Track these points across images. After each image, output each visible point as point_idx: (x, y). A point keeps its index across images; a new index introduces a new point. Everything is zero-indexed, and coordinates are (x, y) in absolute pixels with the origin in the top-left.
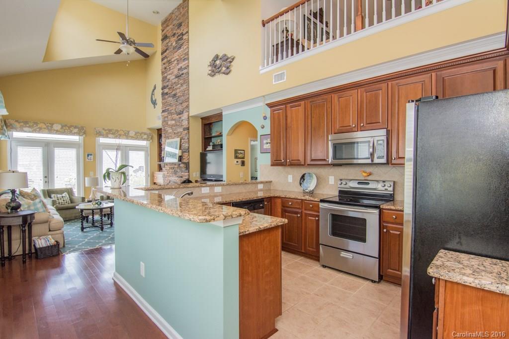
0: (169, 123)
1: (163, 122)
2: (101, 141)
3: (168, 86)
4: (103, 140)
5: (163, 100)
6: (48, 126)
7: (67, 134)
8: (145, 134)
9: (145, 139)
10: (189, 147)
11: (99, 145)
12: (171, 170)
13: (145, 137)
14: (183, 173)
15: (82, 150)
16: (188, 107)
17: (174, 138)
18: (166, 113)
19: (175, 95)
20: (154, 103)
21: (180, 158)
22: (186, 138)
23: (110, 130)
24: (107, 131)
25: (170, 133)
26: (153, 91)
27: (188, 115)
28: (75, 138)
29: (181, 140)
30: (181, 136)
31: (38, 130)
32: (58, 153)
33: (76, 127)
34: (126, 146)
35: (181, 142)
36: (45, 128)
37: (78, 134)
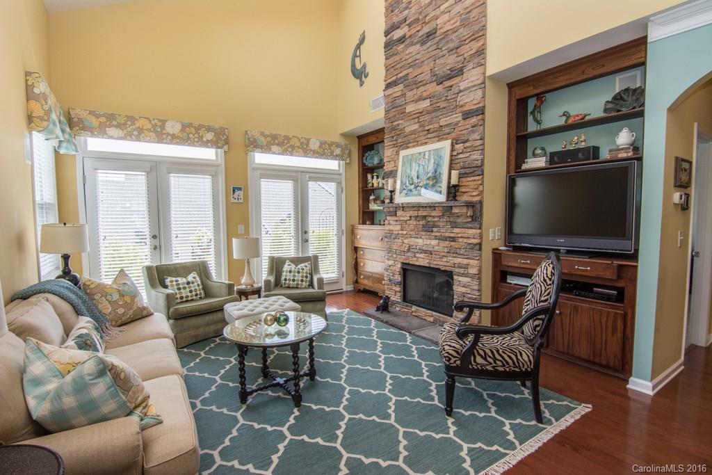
0: (409, 108)
1: (387, 112)
2: (257, 161)
3: (405, 20)
4: (261, 158)
5: (386, 59)
6: (156, 125)
7: (192, 144)
8: (338, 146)
9: (337, 156)
10: (483, 160)
11: (254, 169)
12: (413, 222)
13: (338, 151)
14: (456, 230)
15: (221, 179)
16: (481, 52)
17: (426, 143)
18: (401, 87)
19: (431, 35)
20: (359, 74)
21: (453, 191)
22: (476, 136)
23: (274, 137)
24: (269, 139)
25: (413, 132)
26: (358, 47)
27: (484, 73)
28: (209, 154)
29: (452, 145)
30: (453, 135)
31: (136, 133)
32: (178, 185)
33: (209, 129)
34: (303, 171)
35: (452, 150)
36: (149, 130)
37: (214, 144)
